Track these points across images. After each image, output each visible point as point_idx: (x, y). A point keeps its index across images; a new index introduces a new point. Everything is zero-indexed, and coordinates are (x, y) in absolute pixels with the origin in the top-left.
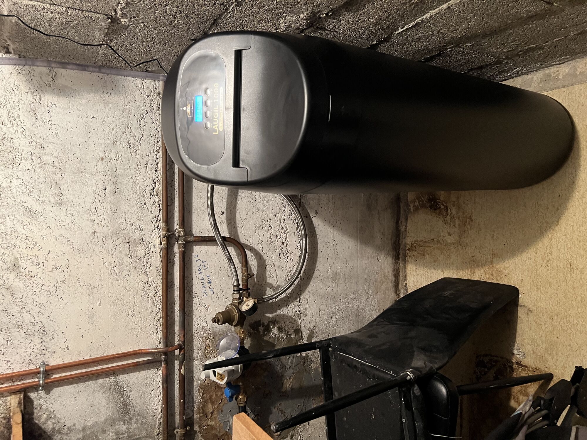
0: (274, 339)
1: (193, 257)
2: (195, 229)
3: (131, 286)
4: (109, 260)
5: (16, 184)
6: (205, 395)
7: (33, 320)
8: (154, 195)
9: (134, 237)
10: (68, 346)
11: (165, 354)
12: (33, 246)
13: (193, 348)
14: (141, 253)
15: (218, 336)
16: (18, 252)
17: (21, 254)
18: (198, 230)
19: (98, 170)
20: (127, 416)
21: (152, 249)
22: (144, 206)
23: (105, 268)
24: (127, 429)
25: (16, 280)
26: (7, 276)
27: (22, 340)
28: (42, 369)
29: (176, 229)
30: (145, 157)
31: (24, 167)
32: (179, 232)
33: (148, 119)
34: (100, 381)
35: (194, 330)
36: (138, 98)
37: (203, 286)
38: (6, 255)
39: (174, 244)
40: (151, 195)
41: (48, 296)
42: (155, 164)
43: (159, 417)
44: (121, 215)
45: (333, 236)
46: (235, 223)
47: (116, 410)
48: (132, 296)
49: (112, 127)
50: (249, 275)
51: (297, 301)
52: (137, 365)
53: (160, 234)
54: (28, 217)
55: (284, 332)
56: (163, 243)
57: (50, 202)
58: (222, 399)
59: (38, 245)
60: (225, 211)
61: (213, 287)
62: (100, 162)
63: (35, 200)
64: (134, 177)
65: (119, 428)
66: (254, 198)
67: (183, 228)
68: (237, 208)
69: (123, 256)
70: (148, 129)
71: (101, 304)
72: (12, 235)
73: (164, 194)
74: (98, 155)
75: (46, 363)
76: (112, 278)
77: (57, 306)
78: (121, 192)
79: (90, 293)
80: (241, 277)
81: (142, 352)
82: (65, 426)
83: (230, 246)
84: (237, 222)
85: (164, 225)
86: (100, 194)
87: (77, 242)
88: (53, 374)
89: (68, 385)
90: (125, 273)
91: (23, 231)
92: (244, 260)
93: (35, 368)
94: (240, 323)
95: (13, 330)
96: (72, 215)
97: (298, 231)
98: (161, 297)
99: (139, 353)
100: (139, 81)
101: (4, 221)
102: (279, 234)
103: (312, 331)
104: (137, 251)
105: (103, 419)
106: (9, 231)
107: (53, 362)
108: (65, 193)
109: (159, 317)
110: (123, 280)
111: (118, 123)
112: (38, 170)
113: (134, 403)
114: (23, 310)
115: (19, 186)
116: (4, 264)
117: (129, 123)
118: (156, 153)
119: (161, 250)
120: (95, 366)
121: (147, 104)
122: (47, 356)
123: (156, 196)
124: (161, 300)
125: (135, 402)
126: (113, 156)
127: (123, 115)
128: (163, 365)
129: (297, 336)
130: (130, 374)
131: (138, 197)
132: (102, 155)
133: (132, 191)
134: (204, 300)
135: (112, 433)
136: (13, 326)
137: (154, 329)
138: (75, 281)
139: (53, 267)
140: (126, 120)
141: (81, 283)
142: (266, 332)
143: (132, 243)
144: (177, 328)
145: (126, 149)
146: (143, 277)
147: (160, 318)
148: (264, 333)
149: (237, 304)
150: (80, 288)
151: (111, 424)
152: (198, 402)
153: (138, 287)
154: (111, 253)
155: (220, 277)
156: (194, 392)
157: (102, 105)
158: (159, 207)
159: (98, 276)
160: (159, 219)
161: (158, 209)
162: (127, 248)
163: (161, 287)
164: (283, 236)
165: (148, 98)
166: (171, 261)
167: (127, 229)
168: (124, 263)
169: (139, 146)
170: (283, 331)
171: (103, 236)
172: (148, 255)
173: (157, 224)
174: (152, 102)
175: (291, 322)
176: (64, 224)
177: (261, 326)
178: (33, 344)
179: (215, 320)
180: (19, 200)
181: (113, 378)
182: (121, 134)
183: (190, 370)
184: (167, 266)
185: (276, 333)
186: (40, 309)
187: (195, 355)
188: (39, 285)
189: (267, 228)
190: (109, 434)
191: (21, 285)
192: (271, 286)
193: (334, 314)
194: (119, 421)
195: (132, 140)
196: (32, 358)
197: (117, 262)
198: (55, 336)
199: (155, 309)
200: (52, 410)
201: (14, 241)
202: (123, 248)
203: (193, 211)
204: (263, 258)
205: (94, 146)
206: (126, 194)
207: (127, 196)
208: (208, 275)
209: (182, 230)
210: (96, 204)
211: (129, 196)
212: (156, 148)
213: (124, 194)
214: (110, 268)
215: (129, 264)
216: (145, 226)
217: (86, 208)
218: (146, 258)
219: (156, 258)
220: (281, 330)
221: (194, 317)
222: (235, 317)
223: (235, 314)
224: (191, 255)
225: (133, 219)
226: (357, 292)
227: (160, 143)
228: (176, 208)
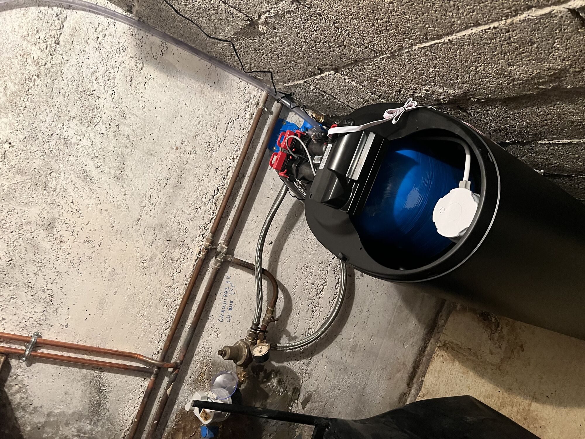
0: (271, 390)
1: (225, 277)
2: (238, 250)
3: (153, 285)
4: (143, 252)
5: (85, 144)
6: (180, 422)
7: (45, 286)
8: (213, 202)
9: (176, 237)
10: (67, 324)
11: (159, 368)
12: (75, 212)
13: (188, 370)
14: (176, 256)
15: (217, 366)
16: (59, 212)
17: (61, 215)
18: (240, 252)
19: (169, 158)
20: (96, 417)
21: (189, 255)
22: (199, 209)
23: (135, 258)
24: (91, 429)
25: (46, 240)
26: (39, 232)
27: (26, 303)
28: (33, 340)
29: (220, 243)
30: (219, 161)
31: (99, 130)
32: (222, 248)
33: (237, 125)
34: (84, 371)
35: (196, 352)
36: (235, 100)
37: (223, 310)
38: (45, 212)
39: (213, 257)
40: (209, 201)
41: (70, 266)
42: (226, 171)
43: (126, 429)
44: (173, 210)
45: (369, 305)
46: (279, 257)
47: (88, 406)
48: (150, 295)
49: (199, 120)
50: (272, 319)
51: (308, 360)
52: (127, 369)
53: (202, 243)
54: (83, 181)
55: (283, 386)
56: (202, 253)
57: (110, 173)
58: (196, 432)
59: (80, 212)
60: (274, 242)
61: (232, 315)
62: (174, 150)
63: (96, 167)
64: (201, 177)
65: (83, 426)
66: (306, 239)
67: (227, 246)
68: (286, 243)
69: (158, 252)
70: (232, 134)
71: (117, 293)
72: (60, 194)
73: (223, 205)
74: (174, 143)
75: (40, 334)
76: (139, 270)
77: (73, 281)
78: (182, 187)
79: (111, 278)
80: (264, 316)
81: (137, 357)
82: (32, 404)
83: (264, 279)
84: (281, 257)
85: (210, 236)
86: (161, 182)
87: (119, 223)
88: (42, 347)
89: (51, 364)
90: (153, 270)
91: (72, 193)
92: (273, 300)
93: (27, 335)
94: (245, 365)
95: (22, 289)
96: (125, 194)
97: (336, 287)
98: (178, 307)
99: (134, 357)
100: (243, 84)
101: (58, 177)
102: (316, 284)
103: (311, 396)
104: (173, 252)
105: (71, 412)
106: (59, 188)
107: (48, 336)
108: (128, 170)
109: (168, 326)
110: (148, 276)
111: (206, 117)
112: (111, 137)
113: (108, 405)
114: (40, 272)
115: (87, 147)
116: (41, 219)
117: (217, 122)
118: (231, 161)
119: (197, 259)
120: (86, 354)
121: (242, 109)
122: (43, 327)
123: (213, 204)
124: (176, 310)
125: (109, 405)
126: (188, 149)
127: (214, 112)
128: (152, 378)
129: (294, 395)
130: (116, 375)
131: (196, 198)
132: (178, 144)
133: (193, 190)
134: (218, 325)
135: (75, 428)
136: (23, 285)
137: (157, 337)
138: (101, 261)
139: (87, 239)
140: (216, 118)
141: (106, 265)
142: (265, 380)
143: (172, 242)
144: (180, 344)
145: (204, 147)
146: (168, 281)
147: (168, 328)
148: (263, 380)
149: (249, 344)
150: (103, 269)
151: (77, 419)
152: (171, 428)
153: (159, 288)
154: (147, 245)
155: (243, 307)
156: (171, 416)
157: (198, 95)
158: (213, 215)
159: (125, 264)
160: (207, 227)
161: (211, 217)
162: (165, 247)
163: (182, 297)
164: (320, 288)
165: (245, 104)
166: (203, 273)
167: (172, 226)
168: (156, 260)
169: (218, 148)
170: (282, 384)
171: (147, 225)
172: (183, 259)
173: (204, 232)
174: (247, 109)
175: (293, 379)
176: (114, 200)
177: (263, 372)
178: (35, 310)
179: (222, 353)
180: (81, 161)
181: (98, 373)
182: (205, 130)
183: (175, 392)
184: (197, 278)
185: (274, 384)
186: (56, 277)
187: (187, 377)
188: (65, 252)
189: (307, 273)
190: (71, 429)
191: (48, 246)
192: (288, 335)
193: (339, 386)
194: (87, 419)
195: (213, 140)
196: (28, 323)
197: (149, 256)
198: (60, 310)
199: (167, 317)
200: (26, 384)
201: (60, 199)
202: (161, 244)
203: (243, 231)
204: (291, 303)
205: (174, 132)
206: (186, 191)
207: (186, 194)
208: (232, 301)
209: (225, 247)
210: (153, 191)
211: (188, 194)
212: (233, 156)
213: (184, 191)
214: (140, 260)
215: (160, 262)
216: (191, 230)
217: (142, 191)
218: (179, 262)
219: (189, 265)
220: (280, 383)
221: (201, 338)
222: (242, 357)
223: (244, 353)
224: (224, 275)
225: (182, 218)
226: (371, 371)
227: (239, 153)
228: (228, 222)
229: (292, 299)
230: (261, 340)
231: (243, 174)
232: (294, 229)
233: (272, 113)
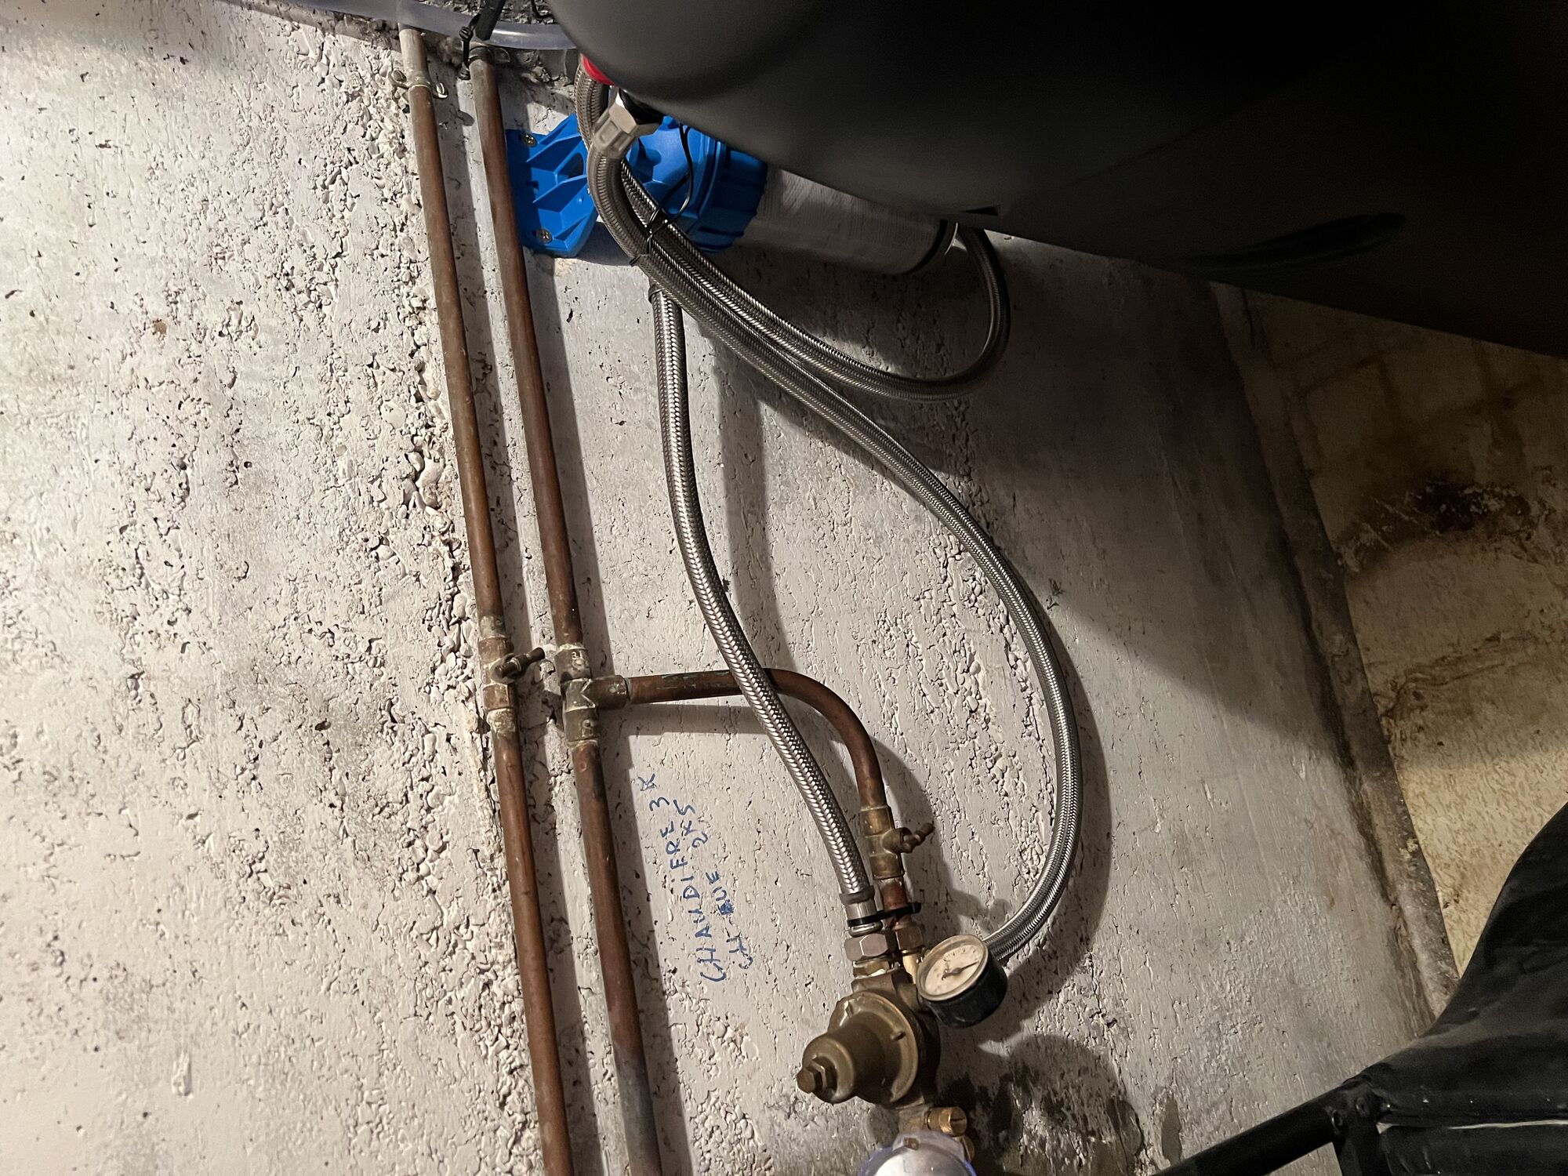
0: (1044, 1162)
1: (635, 787)
3: (352, 959)
4: (229, 825)
8: (422, 504)
9: (346, 698)
14: (388, 779)
19: (142, 372)
21: (443, 757)
22: (383, 550)
23: (204, 870)
30: (363, 335)
32: (561, 662)
33: (360, 186)
36: (308, 96)
37: (700, 926)
39: (544, 725)
40: (406, 504)
42: (412, 368)
44: (271, 588)
46: (779, 628)
49: (198, 198)
51: (1084, 970)
53: (469, 682)
55: (1072, 1124)
56: (491, 719)
60: (731, 578)
61: (745, 933)
62: (149, 338)
64: (321, 415)
67: (577, 640)
68: (775, 569)
69: (299, 798)
70: (363, 222)
73: (471, 488)
74: (137, 309)
76: (250, 918)
78: (265, 481)
79: (123, 1020)
84: (786, 627)
85: (486, 633)
86: (159, 483)
87: (40, 733)
90: (318, 887)
97: (1012, 663)
98: (517, 1006)
102: (948, 675)
103: (1171, 1105)
104: (369, 771)
109: (519, 1118)
110: (307, 927)
111: (225, 180)
117: (280, 190)
118: (409, 323)
119: (486, 755)
123: (429, 509)
124: (518, 1024)
126: (213, 319)
129: (1124, 1134)
131: (346, 506)
132: (158, 308)
133: (315, 479)
134: (716, 1000)
138: (34, 955)
141: (72, 967)
142: (1003, 1134)
143: (339, 729)
145: (273, 295)
146: (410, 904)
147: (525, 1124)
153: (390, 959)
154: (233, 786)
155: (765, 879)
157: (145, 100)
158: (453, 554)
159: (165, 916)
161: (449, 563)
162: (317, 759)
164: (966, 685)
166: (540, 811)
167: (306, 658)
168: (311, 837)
169: (332, 286)
170: (1065, 1117)
171: (187, 695)
172: (427, 786)
174: (370, 122)
175: (1085, 1070)
179: (816, 1077)
182: (245, 228)
185: (1040, 1131)
189: (899, 649)
193: (1225, 1013)
195: (297, 260)
197: (267, 829)
199: (491, 1079)
202: (293, 755)
204: (917, 784)
205: (116, 264)
206: (288, 490)
207: (294, 501)
208: (712, 872)
209: (573, 647)
210: (139, 535)
211: (304, 500)
212: (406, 304)
213: (277, 493)
214: (234, 867)
215: (331, 837)
216: (393, 646)
217: (85, 551)
218: (414, 803)
219: (465, 801)
220: (1057, 1116)
221: (684, 1095)
222: (899, 1053)
223: (898, 1033)
224: (627, 780)
225: (333, 609)
228: (525, 562)
229: (909, 766)
230: (914, 954)
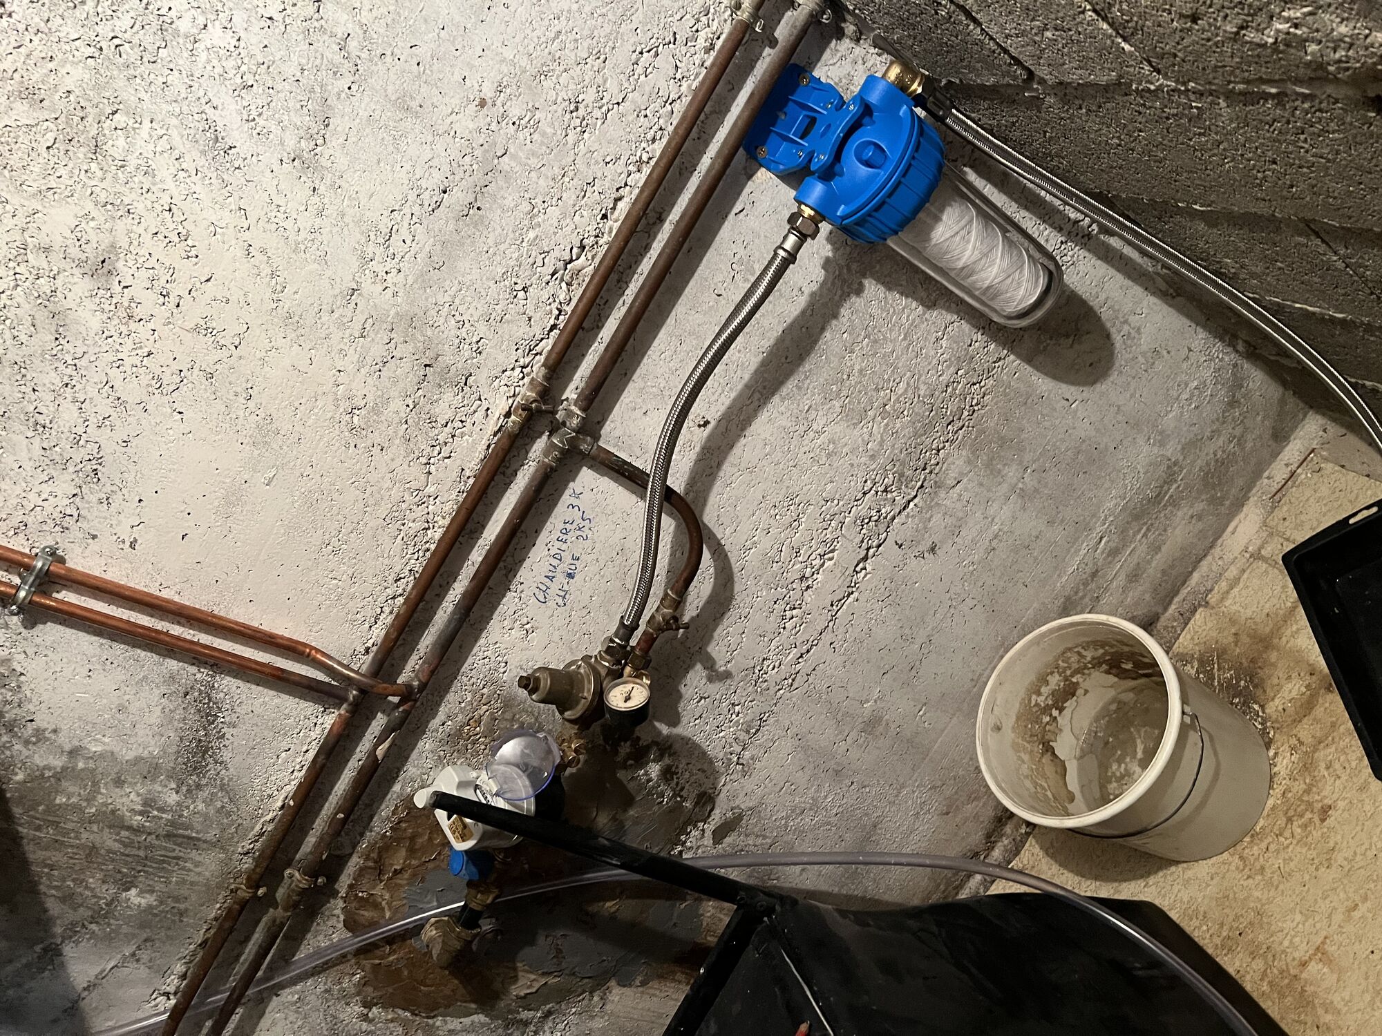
0: (642, 787)
1: (568, 492)
2: (612, 425)
3: (373, 478)
4: (354, 385)
5: (215, 42)
6: (404, 825)
7: (80, 430)
8: (562, 280)
9: (449, 360)
10: (136, 540)
11: (363, 691)
12: (176, 239)
13: (439, 705)
14: (443, 410)
15: (515, 710)
16: (130, 232)
17: (135, 243)
18: (617, 433)
19: (455, 127)
20: (194, 777)
21: (479, 416)
22: (521, 294)
23: (331, 397)
24: (178, 804)
25: (90, 305)
26: (70, 279)
27: (28, 466)
28: (39, 564)
29: (567, 399)
30: (597, 162)
31: (262, 5)
32: (570, 414)
33: (664, 61)
34: (172, 665)
35: (466, 665)
37: (550, 574)
38: (92, 224)
40: (553, 275)
41: (150, 389)
42: (613, 196)
43: (268, 818)
44: (448, 282)
45: (933, 630)
46: (719, 465)
47: (175, 748)
48: (361, 505)
49: (557, 28)
50: (673, 622)
51: (749, 733)
52: (279, 678)
53: (517, 389)
54: (203, 153)
55: (673, 784)
56: (513, 417)
57: (282, 143)
58: (439, 854)
59: (190, 242)
60: (713, 423)
61: (572, 591)
62: (472, 107)
63: (245, 117)
64: (538, 201)
65: (159, 792)
66: (803, 428)
67: (584, 410)
68: (748, 432)
69: (394, 393)
70: (647, 89)
71: (273, 484)
72: (136, 179)
73: (588, 294)
74: (476, 86)
75: (60, 552)
76: (337, 432)
77: (158, 428)
78: (482, 222)
79: (260, 439)
80: (653, 610)
81: (309, 655)
82: (32, 721)
83: (670, 515)
84: (726, 466)
85: (540, 375)
86: (425, 196)
87: (295, 293)
88: (65, 587)
89: (88, 633)
90: (376, 438)
91: (170, 184)
92: (685, 575)
93: (27, 551)
94: (583, 723)
95: (16, 426)
96: (320, 214)
97: (858, 569)
98: (433, 547)
99: (302, 654)
101: (134, 129)
102: (806, 551)
103: (739, 818)
104: (437, 401)
105: (130, 755)
106: (133, 161)
107: (80, 561)
108: (334, 142)
109: (400, 591)
110: (360, 452)
111: (580, 22)
112: (294, 35)
113: (226, 755)
114: (68, 390)
115: (222, 52)
116: (78, 244)
117: (610, 44)
118: (631, 168)
119: (499, 430)
120: (179, 623)
121: (688, 16)
122: (71, 536)
123: (564, 285)
124: (428, 554)
125: (230, 755)
126: (515, 112)
127: (604, 11)
128: (342, 711)
129: (697, 809)
130: (254, 687)
131: (517, 260)
132: (488, 92)
133: (511, 235)
134: (532, 609)
135: (138, 795)
136: (22, 416)
137: (369, 613)
138: (239, 390)
139: (202, 322)
140: (607, 28)
141: (251, 404)
142: (631, 762)
143: (435, 372)
144: (428, 640)
145: (560, 112)
146: (415, 473)
147: (400, 595)
148: (625, 761)
149: (603, 673)
150: (241, 414)
151: (145, 774)
152: (378, 833)
153: (389, 489)
154: (367, 368)
155: (603, 576)
156: (383, 806)
158: (557, 318)
159: (302, 408)
160: (538, 349)
161: (552, 322)
162: (415, 380)
163: (447, 522)
164: (814, 563)
166: (509, 472)
167: (442, 328)
168: (388, 414)
169: (599, 122)
170: (672, 780)
171: (372, 313)
172: (460, 425)
173: (527, 360)
174: (704, 19)
175: (704, 771)
176: (289, 224)
177: (628, 743)
178: (50, 489)
179: (529, 683)
180: (201, 93)
181: (207, 675)
182: (572, 61)
183: (400, 755)
184: (492, 479)
185: (653, 775)
186: (111, 411)
187: (435, 723)
188: (141, 348)
189: (787, 519)
190: (128, 795)
191: (95, 322)
192: (710, 664)
193: (815, 806)
194: (169, 777)
195: (589, 96)
196: (30, 520)
197: (370, 398)
198: (117, 499)
199: (399, 567)
200: (19, 669)
201: (133, 196)
202: (404, 371)
203: (634, 377)
204: (732, 590)
205: (481, 53)
206: (492, 234)
207: (491, 241)
208: (577, 555)
209: (579, 412)
210: (399, 218)
211: (497, 245)
212: (638, 154)
213: (485, 233)
214: (345, 405)
215: (397, 420)
216: (491, 347)
217: (368, 213)
218: (448, 429)
219: (474, 443)
220: (668, 776)
221: (484, 635)
222: (578, 703)
223: (585, 694)
224: (566, 486)
225: (473, 310)
226: (902, 786)
227: (658, 148)
228: (596, 344)
229: (736, 579)
230: (636, 669)
231: (661, 214)
232: (776, 399)
233: (773, 43)
